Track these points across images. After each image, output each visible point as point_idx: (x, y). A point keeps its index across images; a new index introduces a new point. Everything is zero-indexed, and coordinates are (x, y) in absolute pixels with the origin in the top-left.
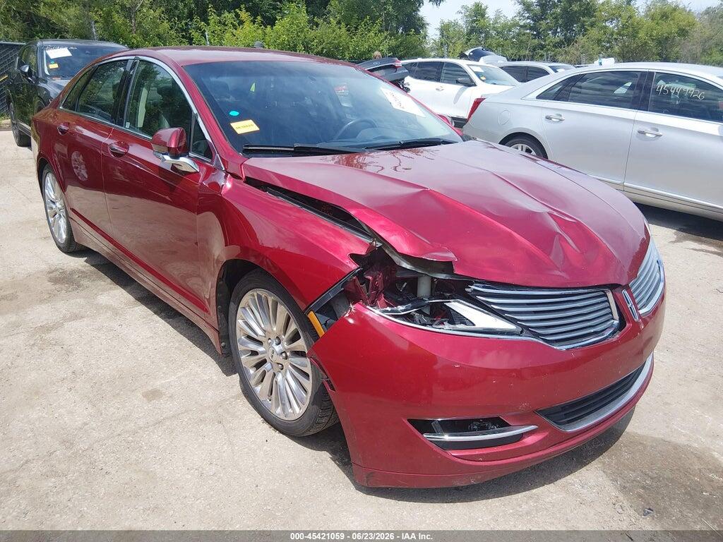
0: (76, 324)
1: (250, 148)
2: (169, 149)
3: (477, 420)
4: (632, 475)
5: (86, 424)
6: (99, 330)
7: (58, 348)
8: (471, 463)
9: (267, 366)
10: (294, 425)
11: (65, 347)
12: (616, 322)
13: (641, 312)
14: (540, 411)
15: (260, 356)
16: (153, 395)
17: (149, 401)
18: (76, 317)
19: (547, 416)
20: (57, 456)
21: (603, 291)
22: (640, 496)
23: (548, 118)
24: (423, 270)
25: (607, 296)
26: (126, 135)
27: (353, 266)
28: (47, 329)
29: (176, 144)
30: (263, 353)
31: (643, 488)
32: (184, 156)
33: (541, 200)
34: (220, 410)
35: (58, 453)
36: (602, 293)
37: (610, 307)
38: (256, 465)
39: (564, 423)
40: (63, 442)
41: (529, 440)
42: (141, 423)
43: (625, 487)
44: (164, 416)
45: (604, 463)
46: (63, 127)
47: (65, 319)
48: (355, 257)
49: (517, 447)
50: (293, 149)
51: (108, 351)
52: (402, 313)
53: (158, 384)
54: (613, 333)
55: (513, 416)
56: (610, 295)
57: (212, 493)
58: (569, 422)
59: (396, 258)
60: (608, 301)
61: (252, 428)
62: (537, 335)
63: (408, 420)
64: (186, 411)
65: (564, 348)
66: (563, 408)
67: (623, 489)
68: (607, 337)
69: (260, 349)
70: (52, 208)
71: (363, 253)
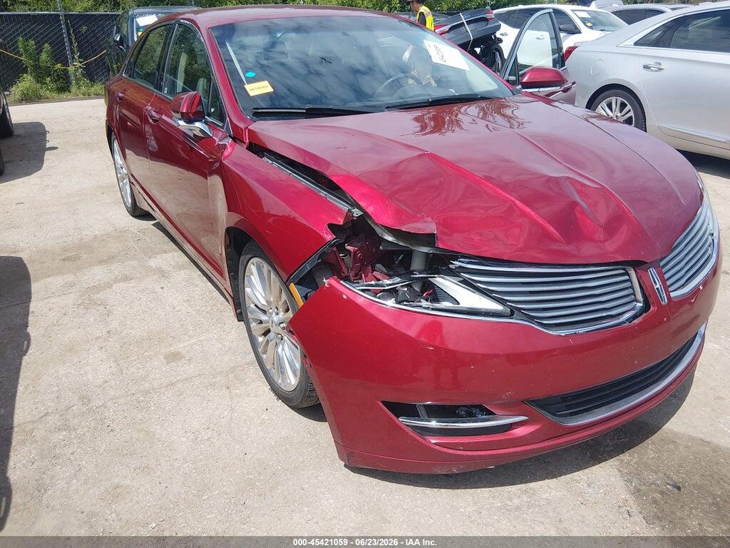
0: (122, 285)
1: (259, 111)
2: (182, 114)
3: (466, 406)
4: (652, 477)
5: (106, 382)
6: (142, 291)
7: (102, 308)
8: (450, 451)
9: (271, 335)
10: (291, 396)
11: (108, 307)
12: (640, 305)
13: (672, 295)
14: (533, 401)
15: (264, 325)
16: (174, 357)
17: (168, 363)
18: (126, 278)
19: (542, 407)
20: (73, 411)
21: (624, 269)
22: (655, 502)
23: (646, 67)
24: (405, 243)
25: (628, 275)
26: (162, 100)
27: (329, 237)
28: (97, 288)
29: (187, 109)
30: (267, 322)
31: (662, 493)
32: (200, 121)
33: (567, 162)
34: (231, 376)
35: (75, 408)
36: (623, 271)
37: (632, 287)
38: (250, 432)
39: (565, 416)
40: (82, 398)
41: (519, 432)
42: (155, 384)
43: (639, 491)
44: (178, 378)
45: (622, 461)
46: (121, 95)
47: (116, 281)
48: (333, 228)
49: (503, 438)
50: (305, 111)
51: (144, 312)
52: (387, 288)
53: (179, 347)
54: (635, 317)
55: (499, 404)
56: (632, 273)
57: (201, 457)
58: (572, 414)
59: (378, 230)
60: (630, 280)
61: (256, 396)
62: (532, 319)
63: (382, 402)
64: (199, 375)
65: (563, 332)
66: (564, 399)
67: (637, 492)
68: (624, 322)
69: (264, 318)
70: (120, 173)
71: (341, 223)
